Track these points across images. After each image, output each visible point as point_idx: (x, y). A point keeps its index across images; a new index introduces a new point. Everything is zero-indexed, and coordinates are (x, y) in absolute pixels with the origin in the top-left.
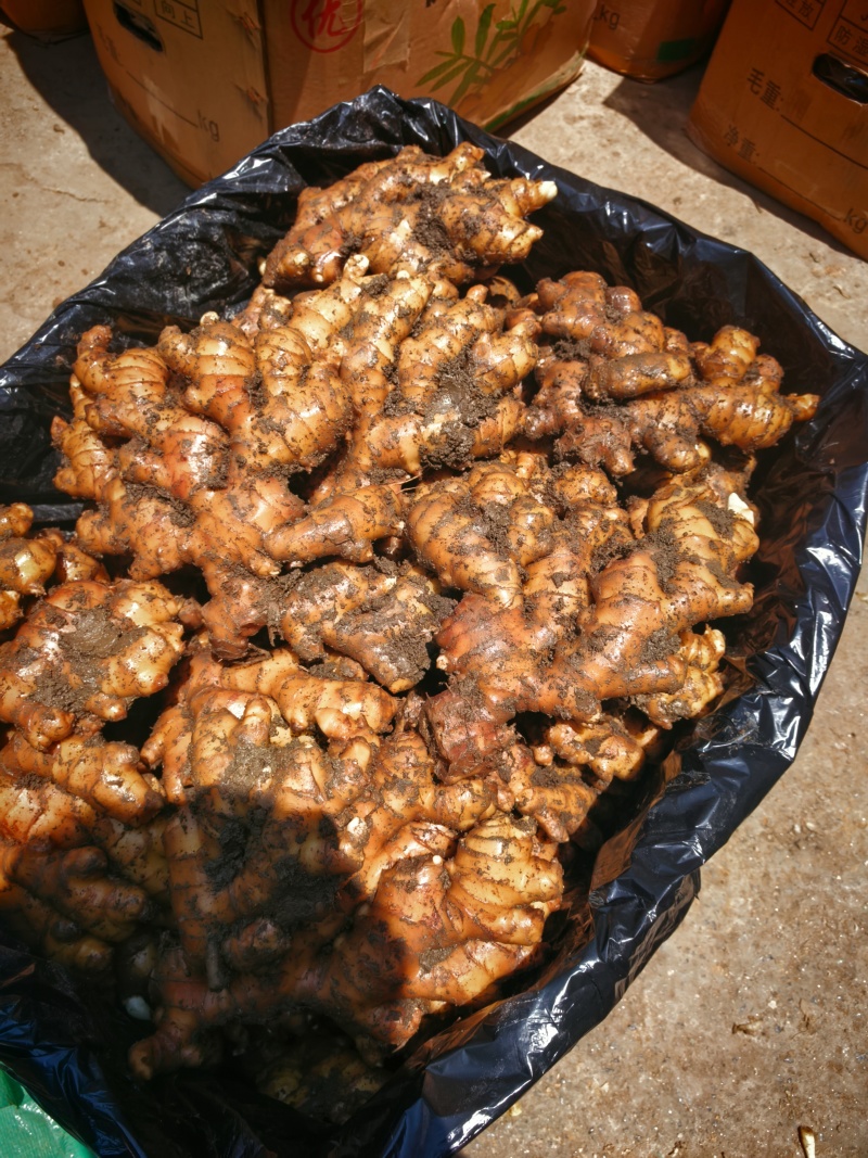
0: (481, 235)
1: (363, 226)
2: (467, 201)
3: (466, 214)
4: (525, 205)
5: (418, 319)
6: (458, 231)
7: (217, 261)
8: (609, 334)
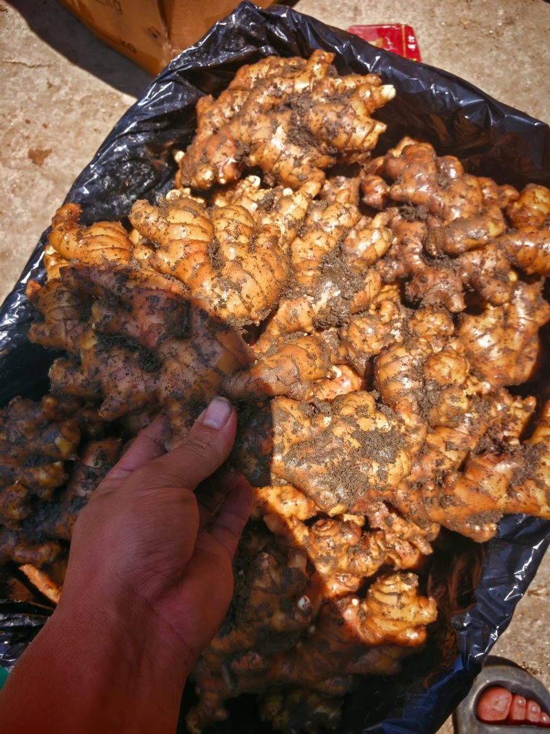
0: (339, 137)
1: (249, 136)
2: (326, 109)
3: (326, 121)
4: (372, 107)
5: (302, 224)
6: (322, 135)
7: (145, 167)
8: (441, 200)
